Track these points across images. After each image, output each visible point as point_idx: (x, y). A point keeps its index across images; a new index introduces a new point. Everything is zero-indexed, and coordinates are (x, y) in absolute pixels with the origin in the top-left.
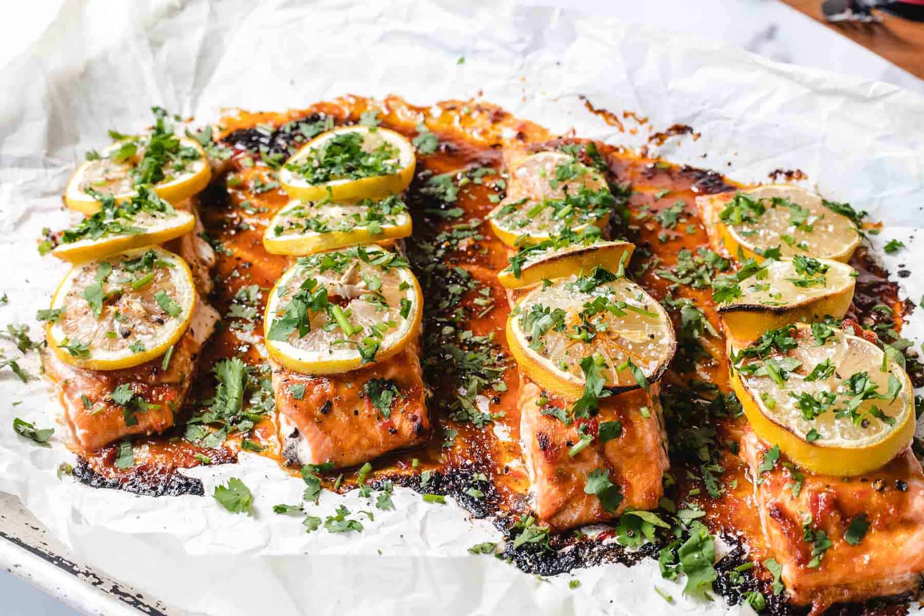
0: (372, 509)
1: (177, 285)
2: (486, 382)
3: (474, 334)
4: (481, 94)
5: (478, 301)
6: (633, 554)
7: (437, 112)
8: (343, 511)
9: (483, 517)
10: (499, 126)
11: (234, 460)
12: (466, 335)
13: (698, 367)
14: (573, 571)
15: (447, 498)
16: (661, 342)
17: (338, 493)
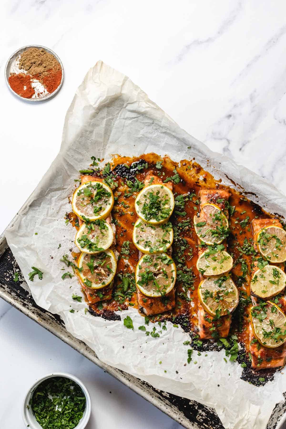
0: (161, 329)
1: (112, 262)
2: (189, 286)
3: (187, 268)
4: (194, 159)
5: (189, 254)
6: (220, 348)
7: (180, 165)
8: (154, 329)
9: (187, 332)
10: (199, 174)
11: (127, 309)
12: (185, 267)
13: (243, 285)
14: (206, 351)
15: (179, 325)
16: (235, 302)
17: (153, 323)
